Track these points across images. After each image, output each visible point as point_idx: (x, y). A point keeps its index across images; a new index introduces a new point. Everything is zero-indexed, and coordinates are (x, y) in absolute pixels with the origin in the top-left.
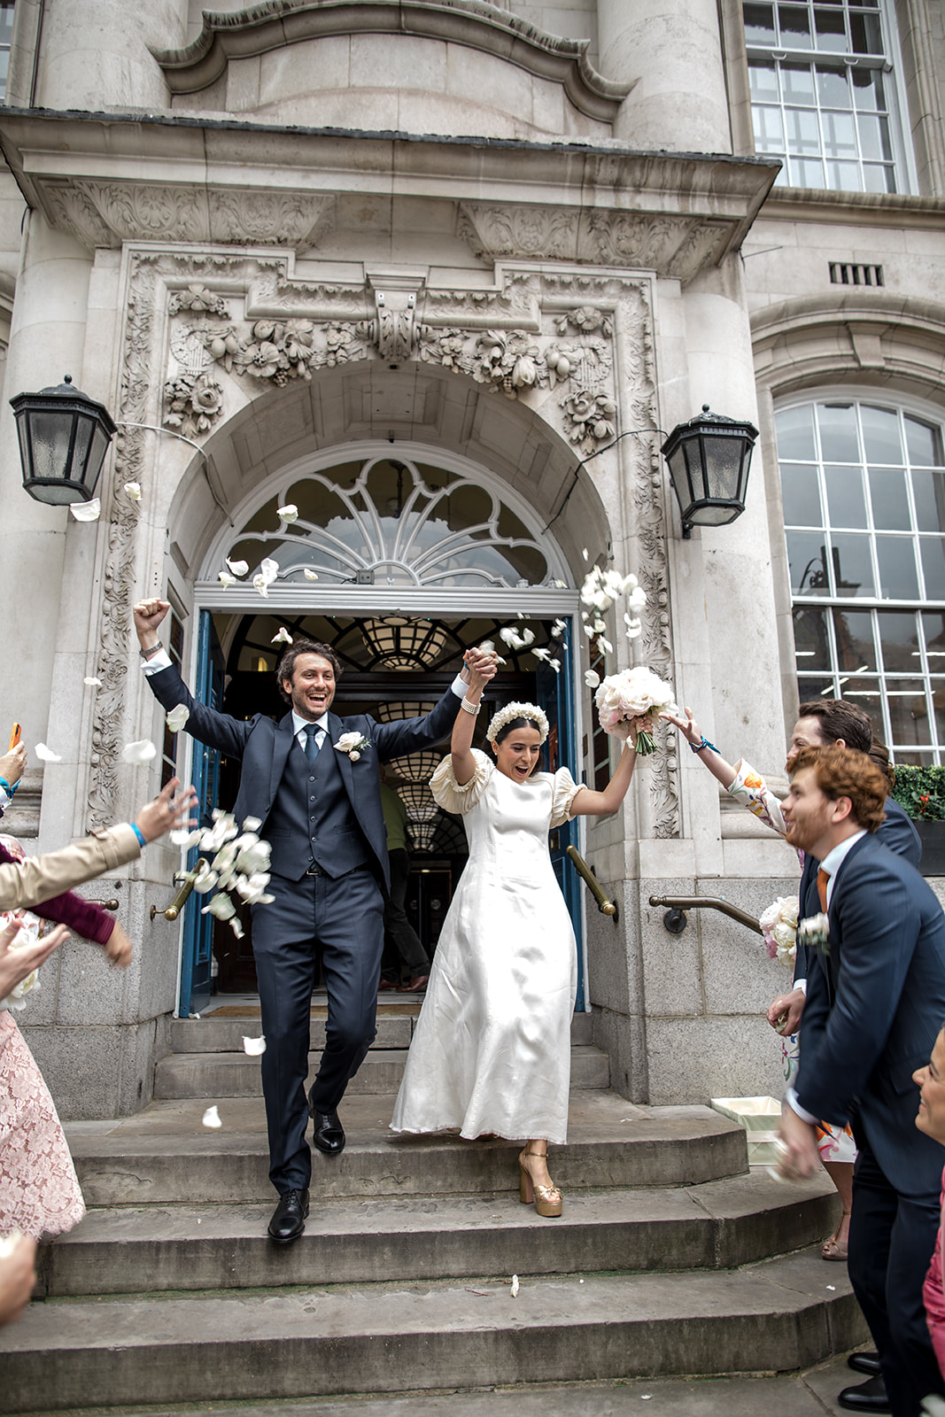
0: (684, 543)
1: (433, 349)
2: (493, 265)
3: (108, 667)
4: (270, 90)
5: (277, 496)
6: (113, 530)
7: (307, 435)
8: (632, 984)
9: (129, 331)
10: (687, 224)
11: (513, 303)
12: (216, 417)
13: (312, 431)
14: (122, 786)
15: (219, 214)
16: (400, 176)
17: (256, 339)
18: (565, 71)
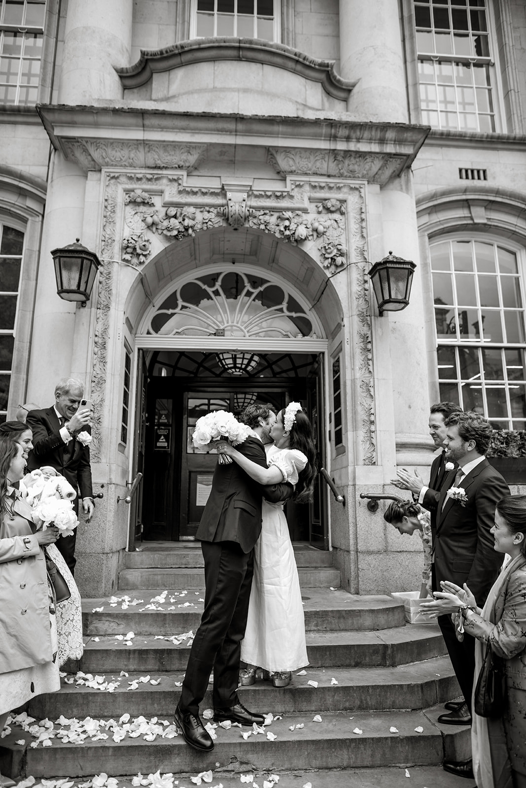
0: (380, 318)
1: (255, 221)
2: (286, 178)
3: (96, 380)
4: (174, 89)
5: (176, 291)
6: (98, 313)
7: (192, 261)
8: (351, 536)
9: (105, 213)
10: (383, 157)
11: (295, 197)
12: (148, 256)
13: (194, 259)
14: (104, 438)
15: (149, 154)
16: (240, 135)
17: (168, 217)
18: (323, 76)
